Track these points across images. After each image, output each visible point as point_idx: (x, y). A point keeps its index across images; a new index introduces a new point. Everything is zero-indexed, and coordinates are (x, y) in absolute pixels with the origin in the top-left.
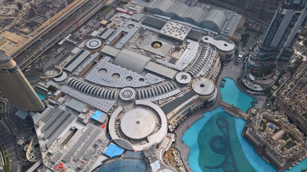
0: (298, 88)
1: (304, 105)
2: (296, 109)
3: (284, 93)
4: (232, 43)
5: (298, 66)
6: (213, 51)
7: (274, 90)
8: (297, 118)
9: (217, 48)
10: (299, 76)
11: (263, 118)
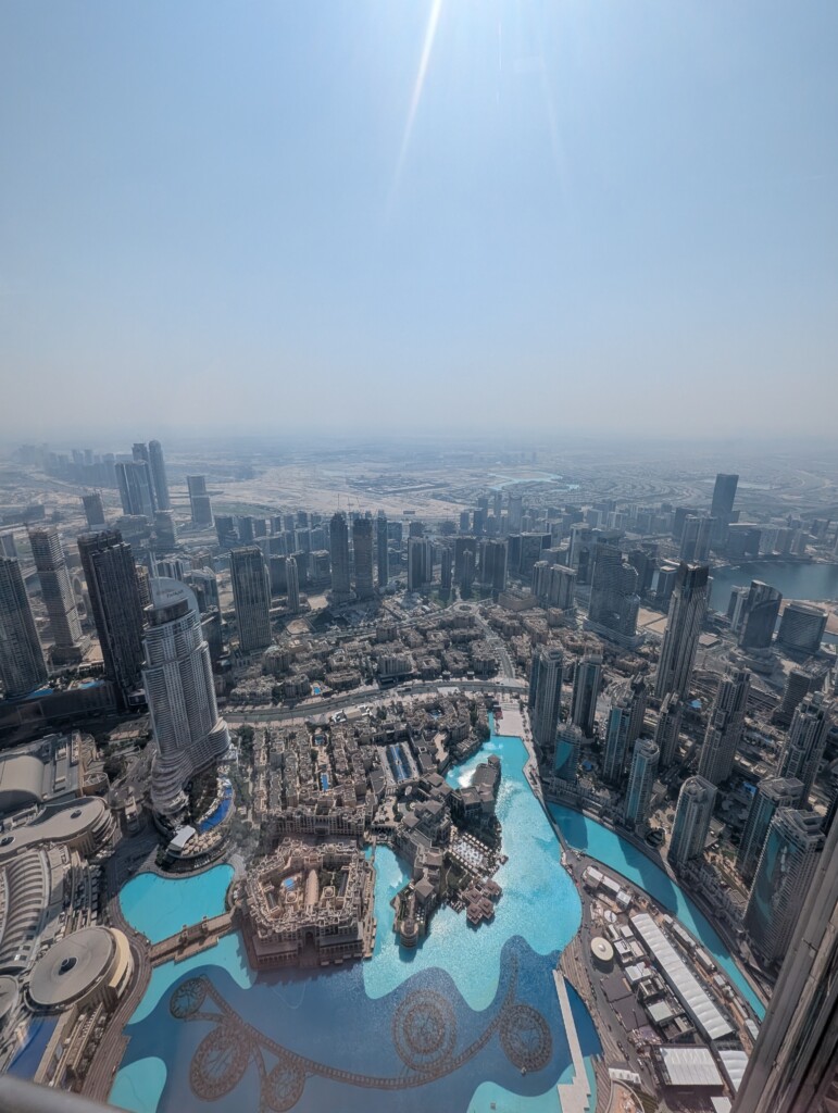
3: (265, 806)
4: (92, 800)
6: (47, 856)
7: (245, 817)
8: (315, 827)
9: (54, 840)
11: (264, 884)
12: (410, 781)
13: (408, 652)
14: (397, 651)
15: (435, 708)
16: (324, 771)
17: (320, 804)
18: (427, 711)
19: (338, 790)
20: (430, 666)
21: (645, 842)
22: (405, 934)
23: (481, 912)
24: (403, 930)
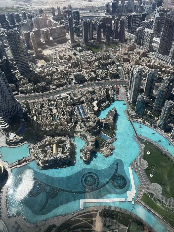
0: (40, 118)
1: (50, 123)
2: (49, 129)
3: (37, 127)
5: (29, 108)
7: (31, 130)
8: (54, 132)
10: (34, 112)
11: (40, 149)
12: (85, 117)
13: (84, 71)
14: (79, 71)
15: (93, 92)
16: (55, 115)
17: (55, 125)
18: (91, 93)
19: (61, 121)
20: (92, 76)
21: (164, 132)
22: (84, 159)
23: (108, 153)
24: (83, 158)
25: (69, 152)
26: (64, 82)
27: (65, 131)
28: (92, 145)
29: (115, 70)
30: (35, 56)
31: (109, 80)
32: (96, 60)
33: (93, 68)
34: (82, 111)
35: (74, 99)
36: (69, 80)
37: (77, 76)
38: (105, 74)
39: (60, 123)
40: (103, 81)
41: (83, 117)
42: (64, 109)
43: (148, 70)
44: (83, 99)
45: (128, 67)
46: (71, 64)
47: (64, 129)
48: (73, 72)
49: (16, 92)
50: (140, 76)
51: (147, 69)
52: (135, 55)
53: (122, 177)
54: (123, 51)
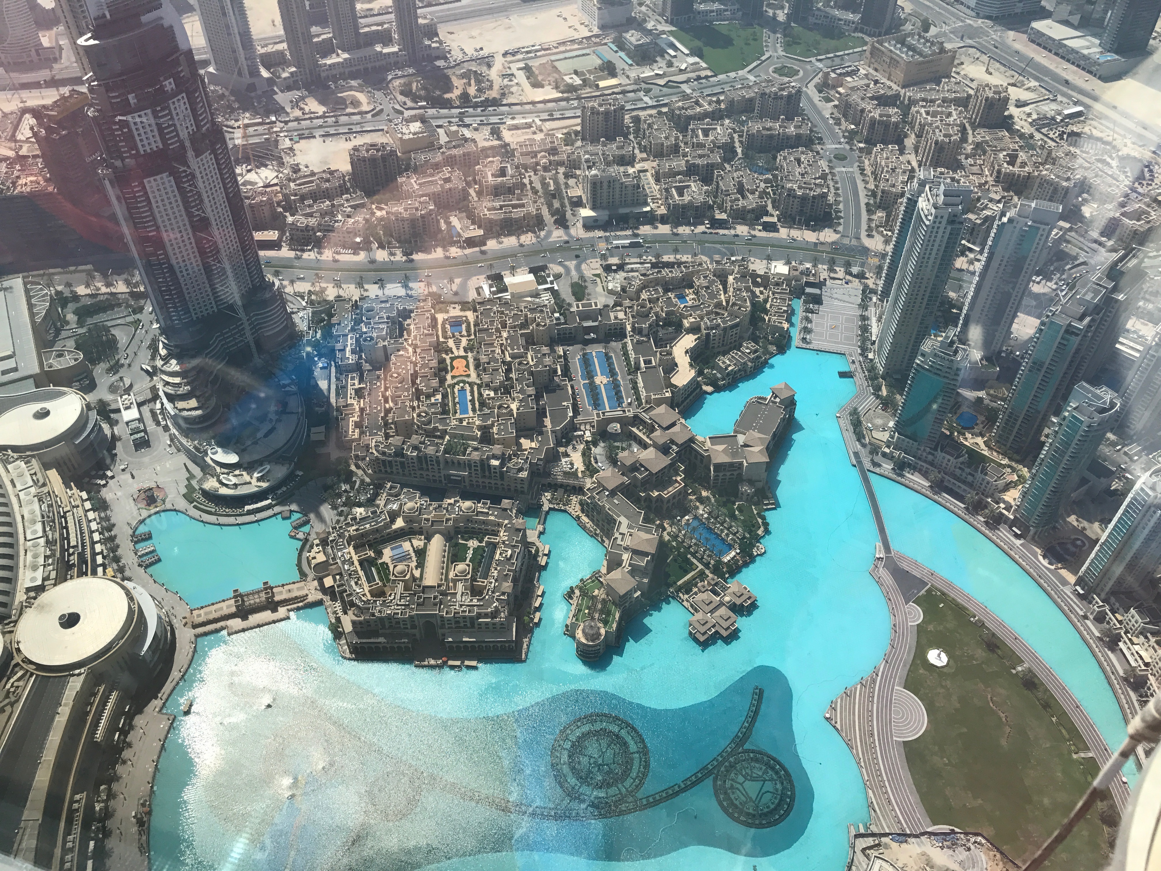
0: (380, 387)
1: (429, 422)
2: (420, 451)
4: (64, 394)
5: (330, 325)
6: (8, 471)
7: (324, 443)
8: (443, 472)
10: (353, 352)
11: (357, 549)
12: (618, 413)
13: (646, 165)
14: (622, 161)
17: (453, 436)
18: (666, 290)
19: (484, 417)
20: (687, 198)
21: (1041, 558)
22: (584, 640)
23: (714, 626)
24: (579, 634)
25: (509, 590)
26: (532, 209)
27: (502, 474)
28: (634, 571)
29: (818, 181)
30: (393, 53)
31: (777, 231)
32: (717, 116)
33: (700, 152)
34: (605, 380)
35: (574, 309)
36: (556, 204)
37: (605, 185)
38: (761, 197)
39: (480, 428)
40: (742, 230)
41: (608, 410)
42: (513, 357)
43: (999, 202)
44: (621, 315)
45: (893, 170)
46: (579, 120)
47: (495, 463)
48: (587, 161)
49: (272, 235)
50: (949, 228)
51: (998, 197)
52: (942, 113)
53: (773, 768)
54: (876, 82)
